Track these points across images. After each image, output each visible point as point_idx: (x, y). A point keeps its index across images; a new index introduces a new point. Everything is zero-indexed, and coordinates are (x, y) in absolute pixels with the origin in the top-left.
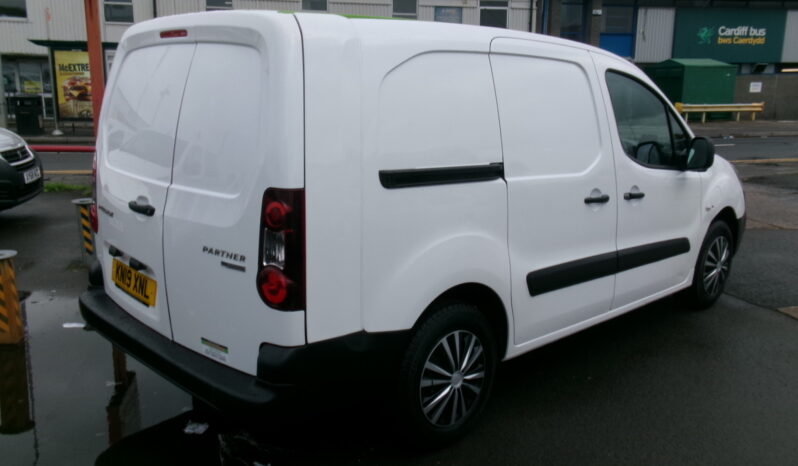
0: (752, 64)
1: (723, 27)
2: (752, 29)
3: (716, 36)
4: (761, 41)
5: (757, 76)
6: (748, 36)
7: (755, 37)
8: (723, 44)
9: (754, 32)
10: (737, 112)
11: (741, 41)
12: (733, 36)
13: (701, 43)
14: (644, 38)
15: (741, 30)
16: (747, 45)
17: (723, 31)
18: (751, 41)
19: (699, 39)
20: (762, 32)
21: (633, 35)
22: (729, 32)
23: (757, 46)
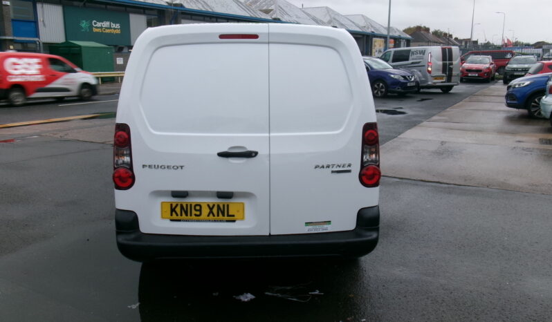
0: (115, 46)
1: (94, 21)
2: (112, 24)
3: (91, 27)
4: (118, 32)
5: (120, 54)
6: (110, 28)
7: (115, 29)
8: (96, 32)
9: (113, 25)
10: (118, 77)
11: (107, 31)
12: (101, 28)
13: (83, 30)
14: (44, 25)
15: (106, 24)
16: (110, 34)
17: (95, 24)
18: (112, 31)
19: (81, 27)
20: (118, 26)
21: (36, 22)
22: (99, 24)
23: (116, 34)
